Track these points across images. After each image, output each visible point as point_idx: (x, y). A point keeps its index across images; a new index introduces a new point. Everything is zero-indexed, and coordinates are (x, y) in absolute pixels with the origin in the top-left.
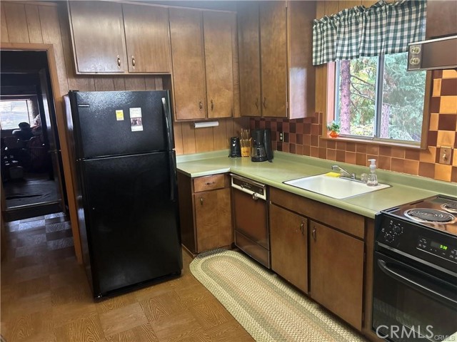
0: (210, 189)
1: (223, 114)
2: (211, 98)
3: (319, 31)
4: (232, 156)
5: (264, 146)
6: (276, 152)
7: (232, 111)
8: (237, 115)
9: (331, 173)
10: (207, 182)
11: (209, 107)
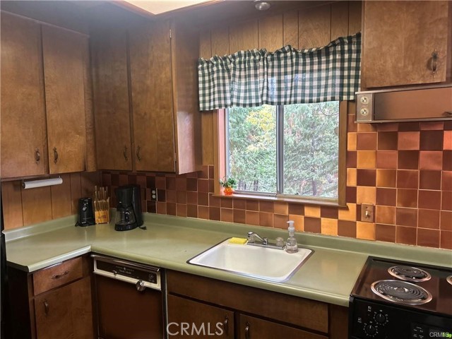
0: (60, 284)
1: (72, 168)
2: (54, 145)
3: (206, 71)
4: (82, 225)
5: (133, 208)
6: (146, 214)
7: (85, 163)
8: (91, 169)
9: (234, 239)
10: (54, 275)
11: (52, 158)
